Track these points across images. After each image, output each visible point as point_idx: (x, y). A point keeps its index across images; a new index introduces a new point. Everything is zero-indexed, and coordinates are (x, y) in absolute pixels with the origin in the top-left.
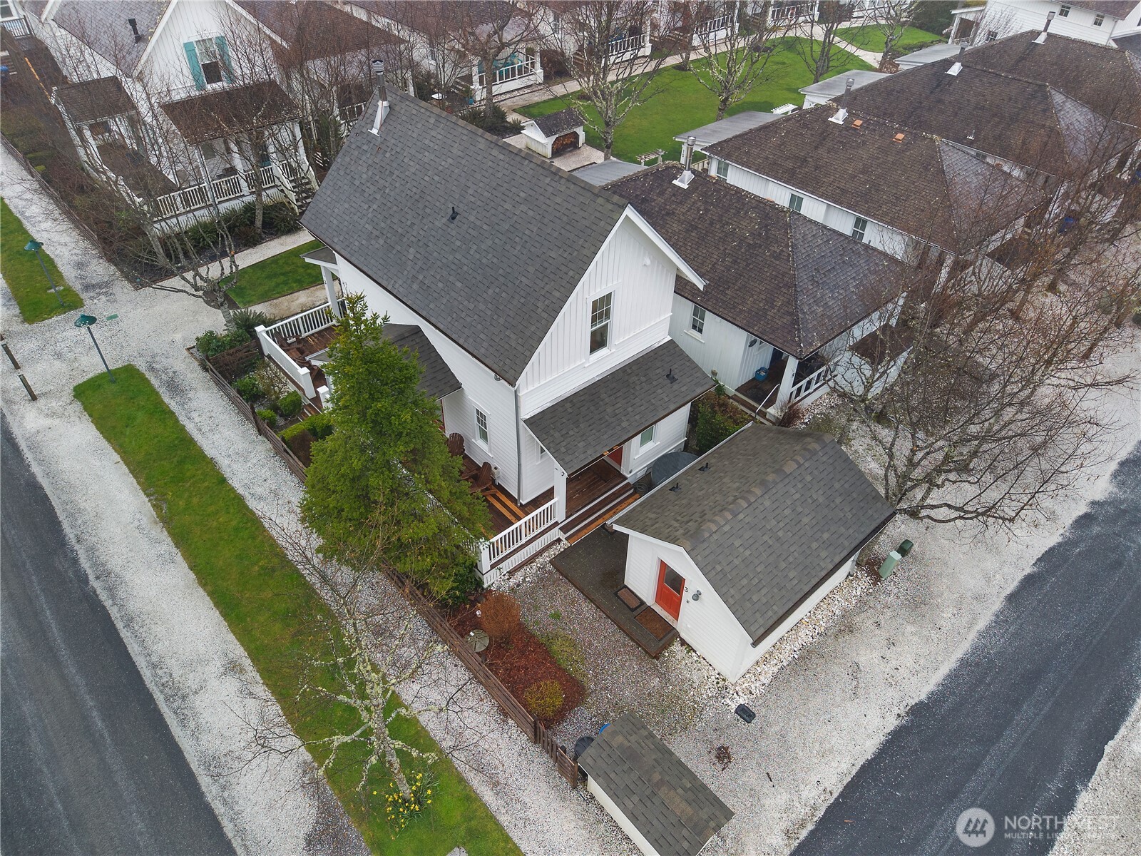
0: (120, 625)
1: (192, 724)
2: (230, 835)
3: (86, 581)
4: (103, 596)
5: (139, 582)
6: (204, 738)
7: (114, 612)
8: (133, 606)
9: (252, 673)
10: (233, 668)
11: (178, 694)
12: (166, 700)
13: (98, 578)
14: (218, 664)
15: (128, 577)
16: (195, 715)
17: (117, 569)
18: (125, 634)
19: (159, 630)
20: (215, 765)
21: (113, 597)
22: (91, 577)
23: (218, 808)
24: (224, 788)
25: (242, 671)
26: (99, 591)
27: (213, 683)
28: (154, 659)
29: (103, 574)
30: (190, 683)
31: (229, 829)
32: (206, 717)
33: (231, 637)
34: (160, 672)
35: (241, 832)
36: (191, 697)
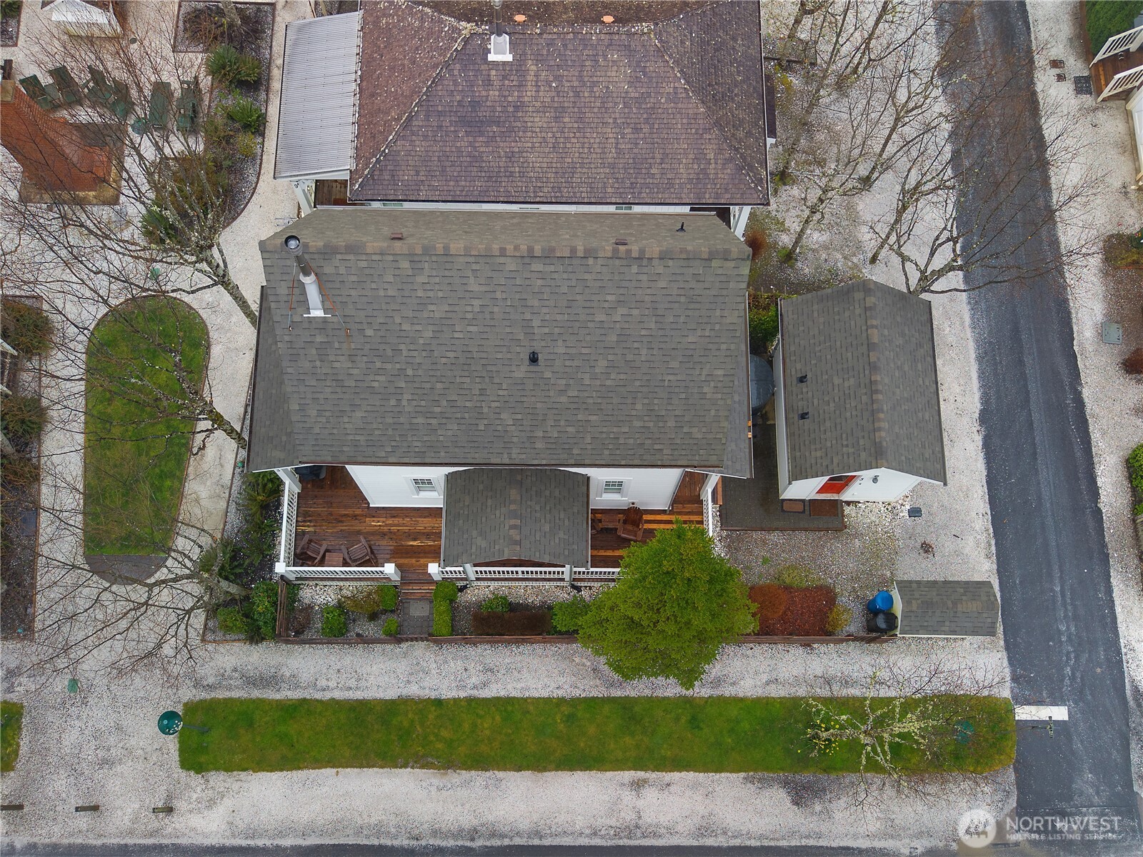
0: (536, 842)
1: (663, 831)
2: (758, 844)
3: (470, 849)
4: (496, 842)
5: (502, 812)
6: (679, 828)
7: (518, 841)
8: (524, 825)
9: (652, 776)
10: (638, 785)
11: (630, 831)
12: (630, 838)
13: (473, 840)
14: (627, 793)
15: (491, 818)
16: (657, 826)
17: (475, 822)
18: (547, 842)
19: (562, 818)
20: (702, 831)
21: (503, 836)
22: (468, 844)
23: (737, 842)
24: (725, 833)
25: (645, 781)
26: (488, 844)
27: (641, 803)
28: (588, 831)
29: (473, 833)
30: (628, 818)
31: (753, 843)
32: (664, 820)
33: (610, 774)
34: (603, 832)
35: (761, 837)
36: (640, 822)
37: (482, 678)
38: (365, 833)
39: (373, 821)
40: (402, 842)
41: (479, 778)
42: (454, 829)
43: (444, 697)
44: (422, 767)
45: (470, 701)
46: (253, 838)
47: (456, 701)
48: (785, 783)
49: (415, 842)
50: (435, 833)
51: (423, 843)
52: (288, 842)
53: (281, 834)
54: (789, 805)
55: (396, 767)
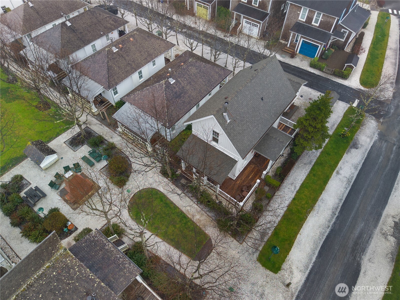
0: (343, 201)
1: (352, 175)
2: (364, 160)
3: (338, 216)
4: (339, 210)
5: (331, 203)
6: (353, 172)
7: (341, 205)
8: (337, 201)
9: (337, 169)
10: (338, 173)
11: (349, 181)
12: (351, 182)
13: (335, 214)
14: (339, 176)
15: (332, 207)
16: (350, 175)
17: (331, 211)
18: (344, 199)
19: (339, 192)
20: (356, 168)
21: (338, 207)
22: (336, 216)
23: (361, 164)
24: (358, 165)
25: (338, 171)
26: (338, 212)
27: (343, 175)
28: (345, 189)
29: (334, 213)
30: (345, 180)
31: (363, 161)
32: (349, 173)
33: (332, 177)
34: (347, 187)
35: (362, 159)
36: (348, 178)
37: (293, 186)
38: (321, 238)
39: (319, 234)
40: (328, 231)
41: (319, 203)
42: (330, 217)
43: (293, 197)
44: (309, 213)
45: (298, 192)
46: (308, 268)
47: (296, 195)
48: (351, 148)
49: (330, 228)
50: (329, 221)
51: (331, 226)
52: (314, 259)
53: (311, 259)
54: (357, 150)
55: (306, 219)
